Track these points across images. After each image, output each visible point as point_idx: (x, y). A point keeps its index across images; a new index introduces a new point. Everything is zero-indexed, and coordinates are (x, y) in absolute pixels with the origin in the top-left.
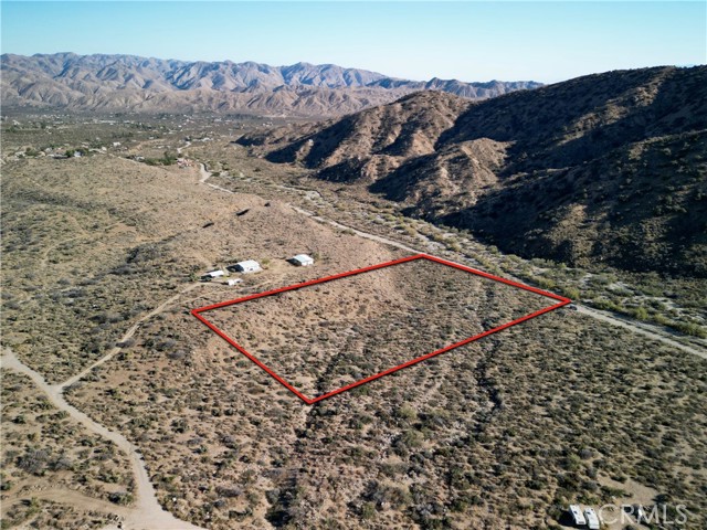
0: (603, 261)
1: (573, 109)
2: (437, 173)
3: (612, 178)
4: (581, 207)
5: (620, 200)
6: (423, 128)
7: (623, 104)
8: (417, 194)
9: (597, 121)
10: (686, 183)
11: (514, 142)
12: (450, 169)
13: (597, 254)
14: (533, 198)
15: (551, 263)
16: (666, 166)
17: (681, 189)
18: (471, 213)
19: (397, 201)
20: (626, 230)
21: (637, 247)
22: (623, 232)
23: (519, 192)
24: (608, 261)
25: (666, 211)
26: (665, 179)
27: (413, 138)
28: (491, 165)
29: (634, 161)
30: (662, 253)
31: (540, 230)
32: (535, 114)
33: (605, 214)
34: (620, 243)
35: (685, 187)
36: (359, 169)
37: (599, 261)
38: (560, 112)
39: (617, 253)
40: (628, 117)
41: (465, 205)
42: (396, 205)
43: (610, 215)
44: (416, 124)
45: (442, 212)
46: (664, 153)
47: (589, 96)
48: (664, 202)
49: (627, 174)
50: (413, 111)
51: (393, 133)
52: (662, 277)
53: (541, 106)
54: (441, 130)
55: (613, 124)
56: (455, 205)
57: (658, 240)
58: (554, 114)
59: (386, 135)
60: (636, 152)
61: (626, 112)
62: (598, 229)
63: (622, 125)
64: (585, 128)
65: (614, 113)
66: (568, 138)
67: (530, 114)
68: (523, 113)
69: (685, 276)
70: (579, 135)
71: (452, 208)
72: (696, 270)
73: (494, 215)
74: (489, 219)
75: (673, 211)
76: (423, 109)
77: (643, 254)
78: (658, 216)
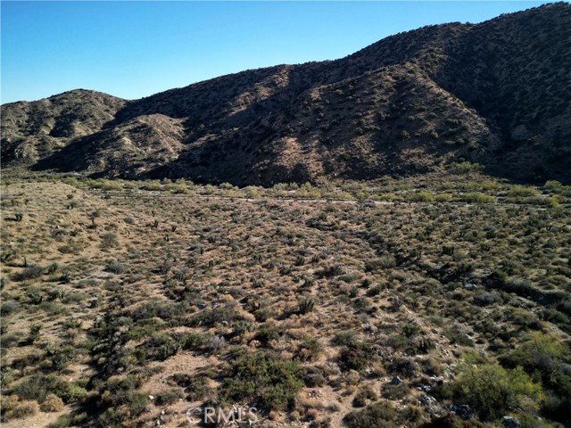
0: (338, 177)
1: (225, 97)
2: (119, 141)
3: (306, 115)
4: (292, 140)
5: (323, 129)
6: (82, 120)
7: (268, 86)
8: (102, 161)
9: (253, 98)
10: (368, 109)
11: (187, 118)
12: (132, 138)
13: (330, 172)
14: (238, 145)
15: (295, 185)
16: (345, 101)
17: (368, 114)
18: (178, 164)
19: (78, 171)
20: (343, 149)
21: (360, 160)
22: (341, 150)
23: (221, 142)
24: (341, 175)
25: (366, 131)
26: (350, 109)
27: (73, 127)
28: (172, 134)
29: (317, 101)
30: (382, 160)
31: (267, 161)
32: (194, 102)
33: (317, 141)
34: (345, 160)
35: (370, 112)
36: (12, 151)
37: (335, 177)
38: (214, 99)
39: (346, 168)
40: (275, 95)
41: (167, 160)
42: (76, 174)
43: (321, 141)
44: (73, 117)
45: (143, 169)
46: (337, 93)
47: (235, 87)
48: (360, 124)
49: (317, 111)
50: (66, 106)
51: (46, 125)
52: (394, 178)
53: (196, 97)
54: (102, 122)
55: (266, 100)
56: (156, 161)
57: (374, 152)
58: (210, 101)
59: (38, 127)
60: (315, 95)
61: (272, 91)
62: (319, 152)
63: (273, 100)
64: (246, 103)
65: (264, 92)
66: (236, 110)
67: (188, 103)
68: (182, 103)
69: (411, 174)
70: (243, 108)
71: (153, 164)
72: (417, 167)
73: (205, 164)
74: (201, 167)
75: (371, 129)
76: (76, 104)
77: (368, 164)
78: (361, 135)
